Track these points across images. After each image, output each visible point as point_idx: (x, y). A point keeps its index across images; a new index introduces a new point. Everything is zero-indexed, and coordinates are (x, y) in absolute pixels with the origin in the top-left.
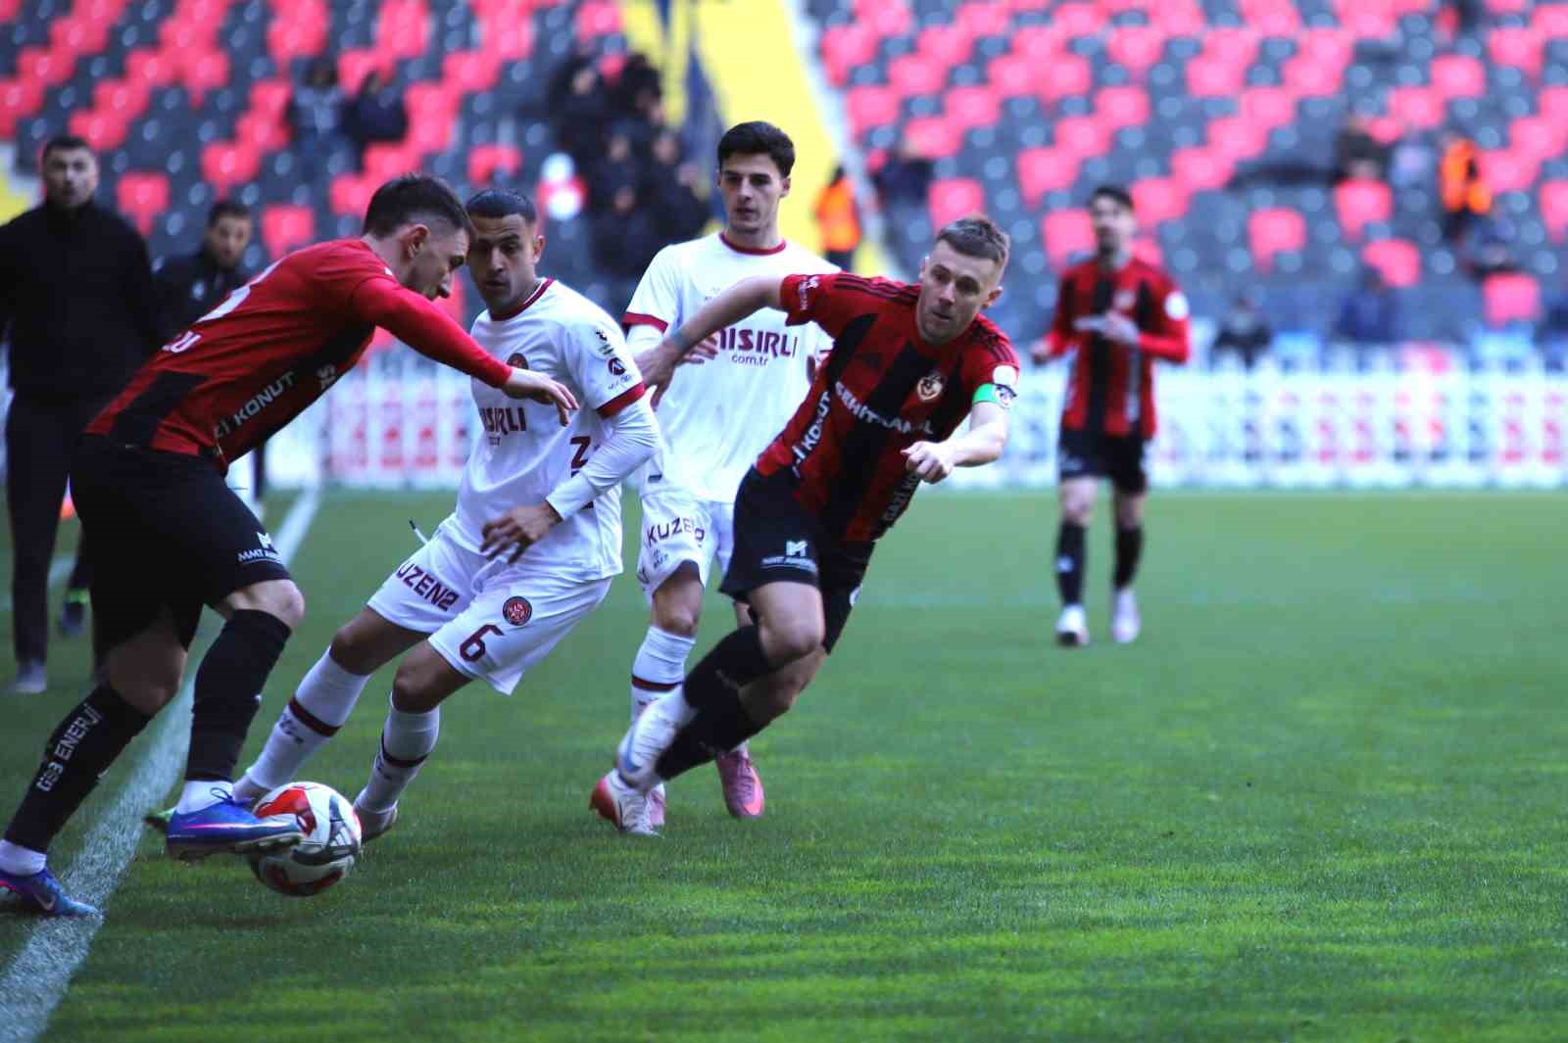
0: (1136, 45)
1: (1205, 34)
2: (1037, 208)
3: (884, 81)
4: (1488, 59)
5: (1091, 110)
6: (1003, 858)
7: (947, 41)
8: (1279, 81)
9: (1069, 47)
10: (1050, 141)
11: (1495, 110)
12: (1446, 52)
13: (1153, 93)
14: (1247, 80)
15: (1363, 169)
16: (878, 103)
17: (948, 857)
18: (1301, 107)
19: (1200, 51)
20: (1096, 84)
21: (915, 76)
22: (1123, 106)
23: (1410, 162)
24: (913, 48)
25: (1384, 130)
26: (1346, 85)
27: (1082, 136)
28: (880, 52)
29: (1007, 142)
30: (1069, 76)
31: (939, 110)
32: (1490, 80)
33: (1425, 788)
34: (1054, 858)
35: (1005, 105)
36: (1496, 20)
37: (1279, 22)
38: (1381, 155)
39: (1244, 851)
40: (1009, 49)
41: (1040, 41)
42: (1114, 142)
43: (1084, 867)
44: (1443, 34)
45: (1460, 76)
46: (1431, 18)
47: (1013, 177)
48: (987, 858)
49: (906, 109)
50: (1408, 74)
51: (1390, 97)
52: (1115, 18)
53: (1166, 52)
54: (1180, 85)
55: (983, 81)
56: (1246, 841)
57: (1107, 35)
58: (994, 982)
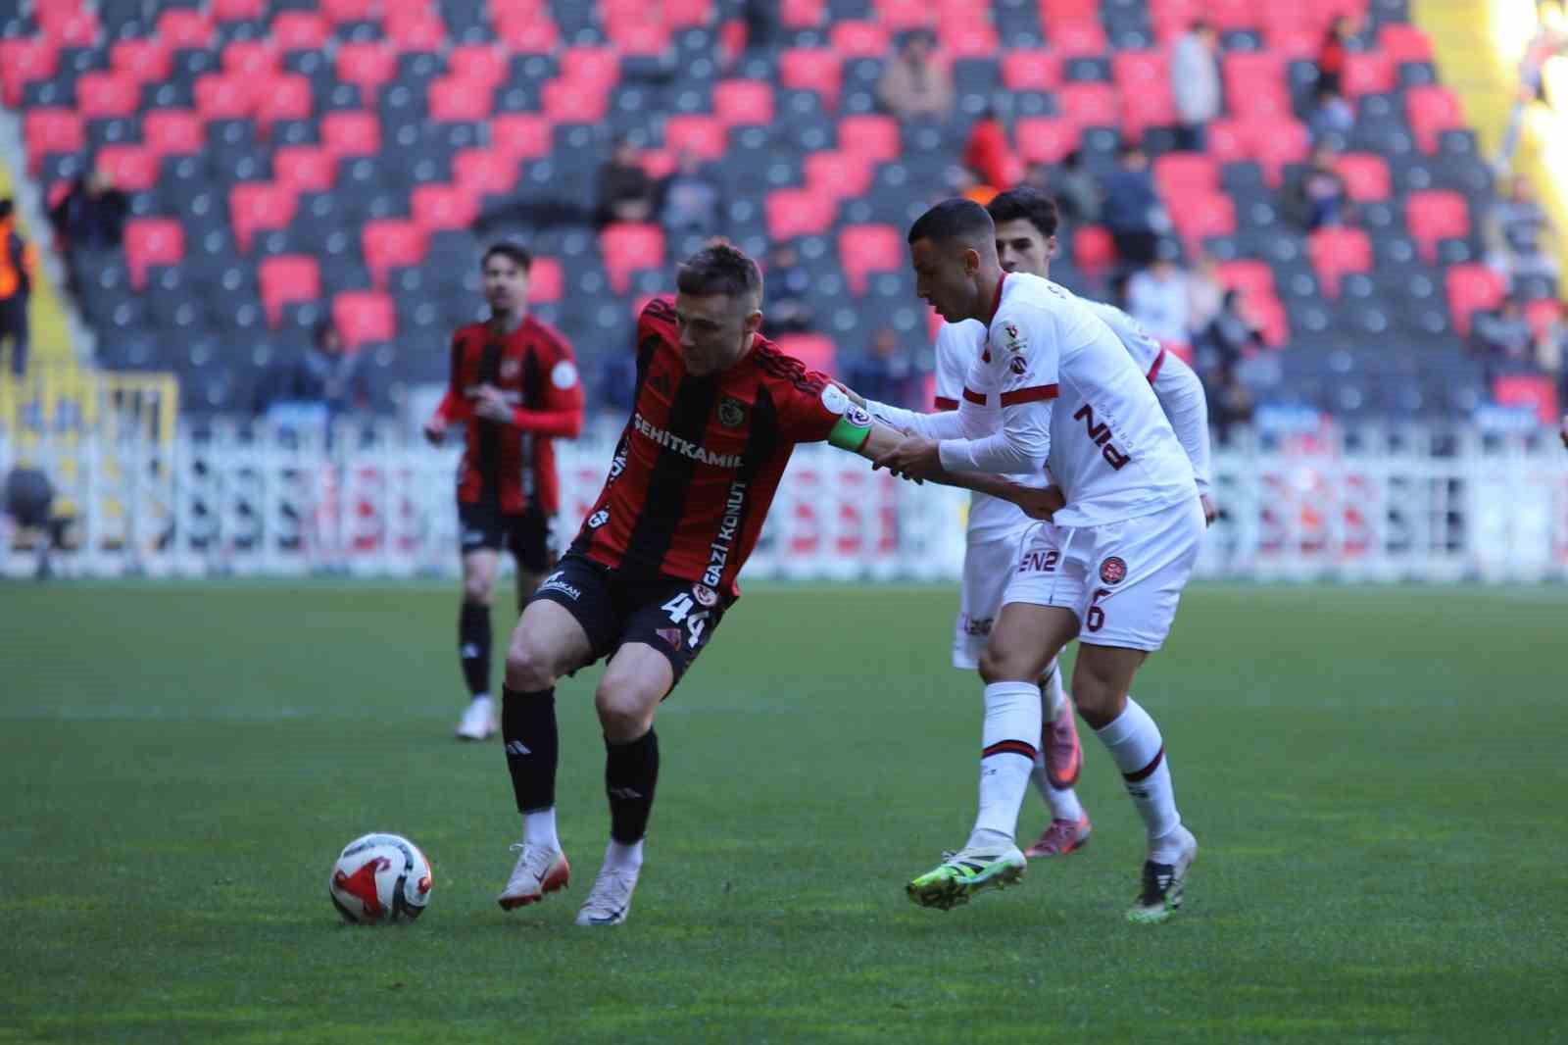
0: (367, 63)
1: (444, 47)
2: (252, 252)
3: (69, 102)
4: (777, 79)
5: (315, 137)
6: (200, 1015)
7: (142, 57)
8: (536, 106)
9: (287, 64)
10: (268, 173)
11: (785, 141)
12: (731, 74)
13: (386, 121)
14: (496, 105)
15: (633, 210)
16: (59, 128)
17: (133, 1014)
18: (560, 135)
19: (444, 70)
20: (319, 109)
21: (105, 94)
22: (351, 132)
23: (687, 201)
24: (104, 63)
25: (658, 164)
26: (611, 108)
27: (303, 168)
28: (63, 67)
29: (215, 174)
30: (287, 97)
31: (134, 137)
32: (779, 106)
33: (697, 931)
34: (259, 1014)
35: (212, 131)
36: (790, 37)
37: (534, 35)
38: (656, 193)
39: (485, 1006)
40: (218, 66)
41: (252, 59)
42: (339, 173)
43: (296, 1025)
44: (725, 53)
45: (745, 101)
46: (714, 34)
47: (224, 214)
48: (179, 1014)
49: (94, 134)
50: (688, 100)
51: (660, 124)
52: (344, 30)
53: (401, 67)
54: (421, 109)
55: (188, 103)
56: (486, 994)
57: (332, 48)
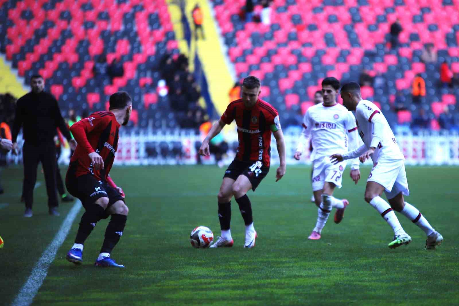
0: (309, 52)
1: (327, 49)
2: (283, 93)
3: (245, 61)
4: (399, 55)
5: (297, 68)
6: (274, 260)
7: (261, 51)
8: (345, 61)
9: (292, 53)
10: (287, 76)
11: (400, 68)
12: (388, 54)
13: (313, 64)
14: (337, 61)
15: (367, 84)
16: (243, 67)
17: (260, 259)
18: (351, 68)
19: (325, 53)
20: (299, 62)
21: (252, 60)
22: (305, 67)
23: (379, 82)
24: (252, 53)
25: (372, 73)
26: (362, 62)
27: (295, 75)
28: (244, 54)
29: (276, 77)
30: (292, 60)
31: (259, 68)
32: (399, 61)
33: (383, 242)
34: (287, 260)
35: (276, 67)
37: (345, 46)
38: (371, 80)
39: (336, 258)
40: (276, 53)
41: (284, 51)
42: (303, 77)
43: (295, 262)
44: (387, 49)
45: (391, 60)
46: (384, 45)
47: (278, 86)
48: (270, 260)
49: (250, 68)
50: (379, 59)
51: (374, 65)
52: (303, 45)
53: (317, 54)
54: (320, 62)
55: (270, 61)
56: (336, 256)
57: (302, 49)
58: (272, 291)
